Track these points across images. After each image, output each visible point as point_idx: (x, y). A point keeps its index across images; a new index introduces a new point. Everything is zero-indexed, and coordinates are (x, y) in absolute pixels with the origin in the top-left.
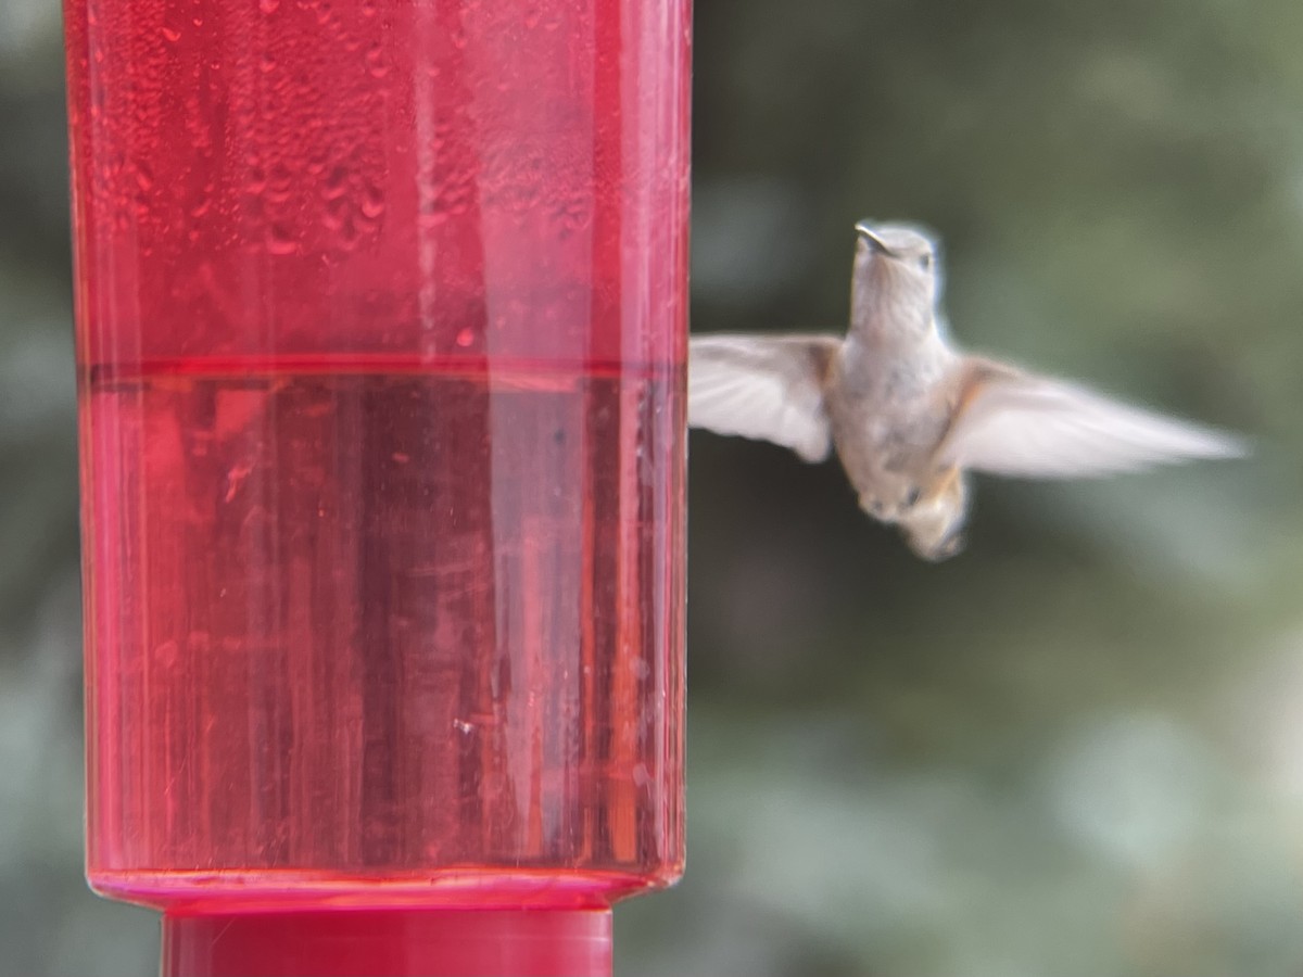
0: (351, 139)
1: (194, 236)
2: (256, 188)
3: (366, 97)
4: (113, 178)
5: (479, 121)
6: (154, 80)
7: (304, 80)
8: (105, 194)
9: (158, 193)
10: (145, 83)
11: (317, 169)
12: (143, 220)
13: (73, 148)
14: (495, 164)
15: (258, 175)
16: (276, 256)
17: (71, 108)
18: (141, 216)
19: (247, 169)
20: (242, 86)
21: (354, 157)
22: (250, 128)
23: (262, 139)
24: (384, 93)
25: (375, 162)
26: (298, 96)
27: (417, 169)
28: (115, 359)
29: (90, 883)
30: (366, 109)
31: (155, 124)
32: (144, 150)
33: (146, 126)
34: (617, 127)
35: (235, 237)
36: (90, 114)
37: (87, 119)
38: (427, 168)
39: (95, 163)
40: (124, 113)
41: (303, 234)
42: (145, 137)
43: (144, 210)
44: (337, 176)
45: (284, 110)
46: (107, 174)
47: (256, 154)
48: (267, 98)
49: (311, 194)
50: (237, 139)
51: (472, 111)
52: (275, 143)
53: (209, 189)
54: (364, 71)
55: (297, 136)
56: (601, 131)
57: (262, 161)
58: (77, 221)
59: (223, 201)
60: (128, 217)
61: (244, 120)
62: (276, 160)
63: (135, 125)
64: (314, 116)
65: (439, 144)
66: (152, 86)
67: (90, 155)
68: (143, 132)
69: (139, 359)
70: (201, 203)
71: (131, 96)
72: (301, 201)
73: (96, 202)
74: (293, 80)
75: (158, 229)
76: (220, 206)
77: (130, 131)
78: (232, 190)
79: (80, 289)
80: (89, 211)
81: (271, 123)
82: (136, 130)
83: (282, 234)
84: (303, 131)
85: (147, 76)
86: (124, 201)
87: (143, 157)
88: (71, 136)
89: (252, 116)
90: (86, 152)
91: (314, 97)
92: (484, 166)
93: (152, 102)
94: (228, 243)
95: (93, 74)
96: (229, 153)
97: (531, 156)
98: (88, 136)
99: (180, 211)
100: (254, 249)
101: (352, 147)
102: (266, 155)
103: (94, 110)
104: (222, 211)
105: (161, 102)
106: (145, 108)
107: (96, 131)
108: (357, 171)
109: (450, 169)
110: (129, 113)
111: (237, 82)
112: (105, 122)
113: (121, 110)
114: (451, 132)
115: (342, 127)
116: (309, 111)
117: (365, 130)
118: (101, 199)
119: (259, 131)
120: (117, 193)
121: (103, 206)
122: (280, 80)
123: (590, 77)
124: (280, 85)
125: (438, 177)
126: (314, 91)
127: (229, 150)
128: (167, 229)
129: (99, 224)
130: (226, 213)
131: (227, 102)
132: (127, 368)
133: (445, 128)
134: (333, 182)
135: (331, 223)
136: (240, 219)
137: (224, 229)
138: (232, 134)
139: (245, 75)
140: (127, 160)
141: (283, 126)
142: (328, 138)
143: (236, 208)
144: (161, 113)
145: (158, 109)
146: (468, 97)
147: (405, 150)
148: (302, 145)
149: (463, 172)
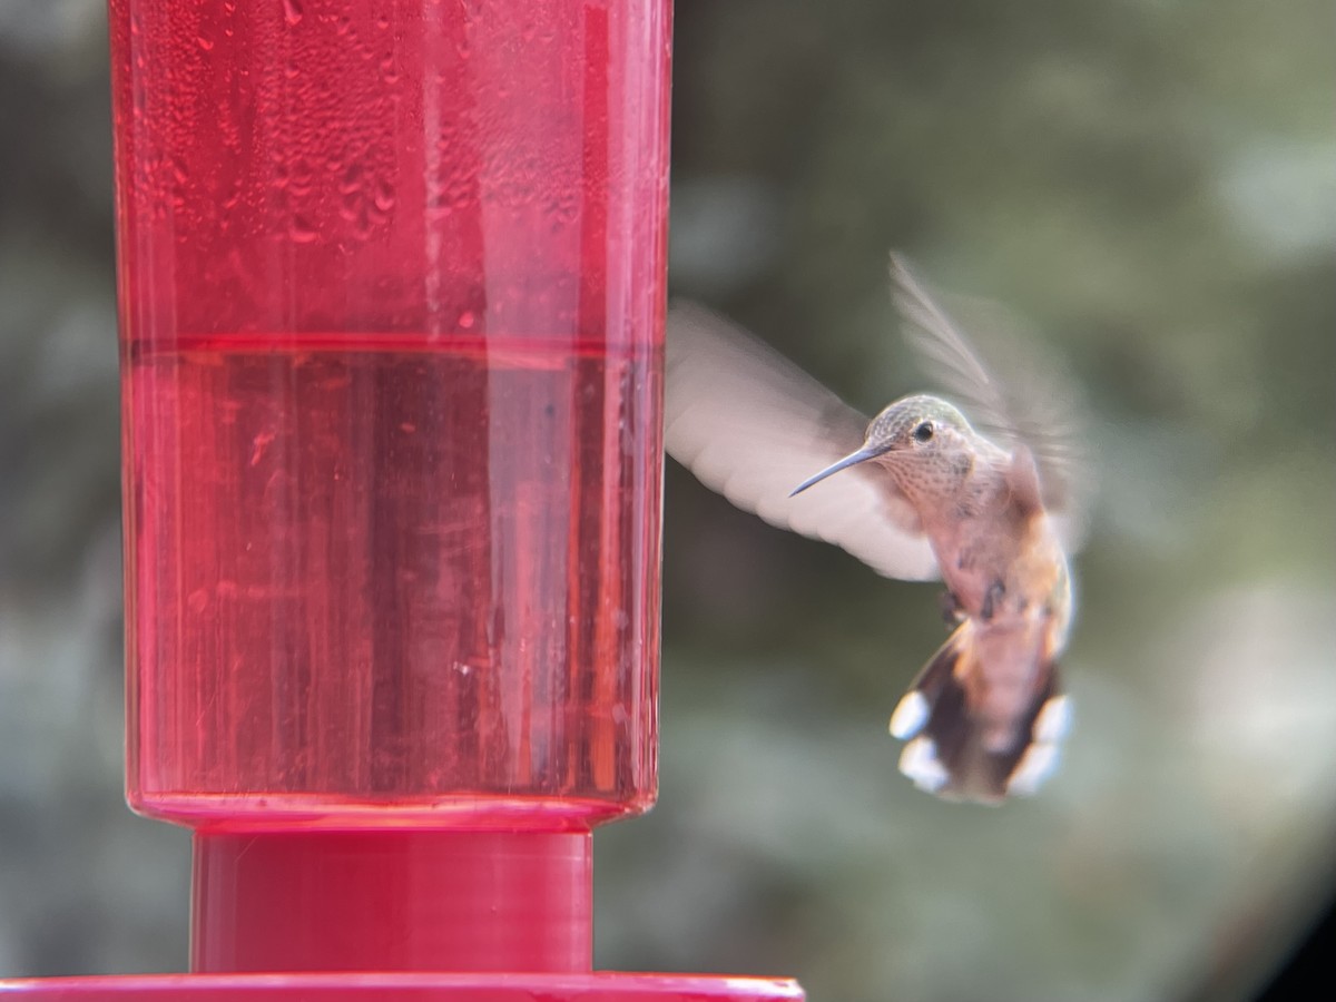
0: (365, 140)
1: (224, 225)
2: (281, 183)
3: (380, 101)
4: (153, 173)
5: (481, 125)
6: (190, 85)
7: (324, 87)
8: (145, 187)
9: (193, 186)
10: (182, 88)
11: (334, 166)
12: (180, 210)
13: (117, 145)
14: (495, 162)
15: (282, 172)
16: (298, 244)
17: (115, 109)
18: (177, 207)
19: (272, 166)
20: (268, 91)
21: (368, 155)
22: (276, 128)
23: (286, 139)
24: (397, 98)
25: (387, 160)
26: (319, 101)
27: (425, 167)
28: (153, 335)
29: (129, 803)
30: (380, 113)
31: (191, 124)
32: (181, 147)
33: (182, 126)
34: (604, 131)
35: (261, 226)
36: (132, 113)
37: (130, 118)
38: (433, 166)
39: (136, 159)
40: (163, 115)
41: (321, 225)
42: (181, 135)
43: (180, 201)
44: (353, 173)
45: (306, 112)
46: (147, 169)
47: (280, 152)
48: (292, 102)
49: (330, 189)
50: (264, 138)
51: (475, 115)
52: (298, 143)
53: (239, 183)
54: (377, 78)
55: (318, 136)
56: (590, 134)
57: (286, 158)
58: (120, 211)
59: (251, 194)
60: (165, 207)
61: (270, 121)
62: (299, 157)
63: (173, 125)
64: (333, 118)
65: (444, 145)
66: (188, 90)
67: (131, 152)
68: (180, 131)
69: (174, 334)
70: (231, 196)
71: (169, 99)
72: (321, 195)
73: (136, 194)
74: (314, 86)
75: (192, 218)
76: (248, 199)
77: (168, 130)
78: (259, 185)
79: (122, 271)
80: (131, 202)
81: (296, 124)
82: (173, 130)
83: (303, 224)
84: (323, 132)
85: (183, 80)
86: (162, 193)
87: (179, 154)
88: (115, 134)
89: (277, 118)
90: (129, 149)
91: (332, 102)
92: (485, 165)
93: (187, 104)
94: (255, 232)
95: (135, 79)
96: (256, 151)
97: (528, 156)
98: (131, 135)
99: (212, 203)
100: (279, 237)
101: (367, 146)
102: (290, 153)
103: (136, 111)
104: (250, 202)
105: (197, 104)
106: (181, 110)
107: (138, 129)
108: (371, 169)
109: (455, 168)
110: (168, 114)
111: (264, 88)
112: (146, 121)
113: (160, 111)
114: (455, 134)
115: (358, 129)
116: (329, 113)
117: (379, 131)
118: (142, 191)
119: (284, 131)
120: (157, 187)
121: (143, 198)
122: (302, 85)
123: (580, 85)
124: (303, 90)
125: (443, 174)
126: (333, 96)
127: (256, 148)
128: (200, 219)
129: (139, 213)
130: (254, 205)
131: (255, 105)
132: (164, 344)
133: (450, 130)
134: (349, 179)
135: (348, 216)
136: (266, 210)
137: (251, 219)
138: (259, 134)
139: (271, 81)
140: (165, 157)
141: (306, 127)
142: (345, 138)
143: (262, 200)
144: (195, 114)
145: (193, 112)
146: (471, 103)
147: (414, 150)
148: (322, 145)
149: (465, 170)
